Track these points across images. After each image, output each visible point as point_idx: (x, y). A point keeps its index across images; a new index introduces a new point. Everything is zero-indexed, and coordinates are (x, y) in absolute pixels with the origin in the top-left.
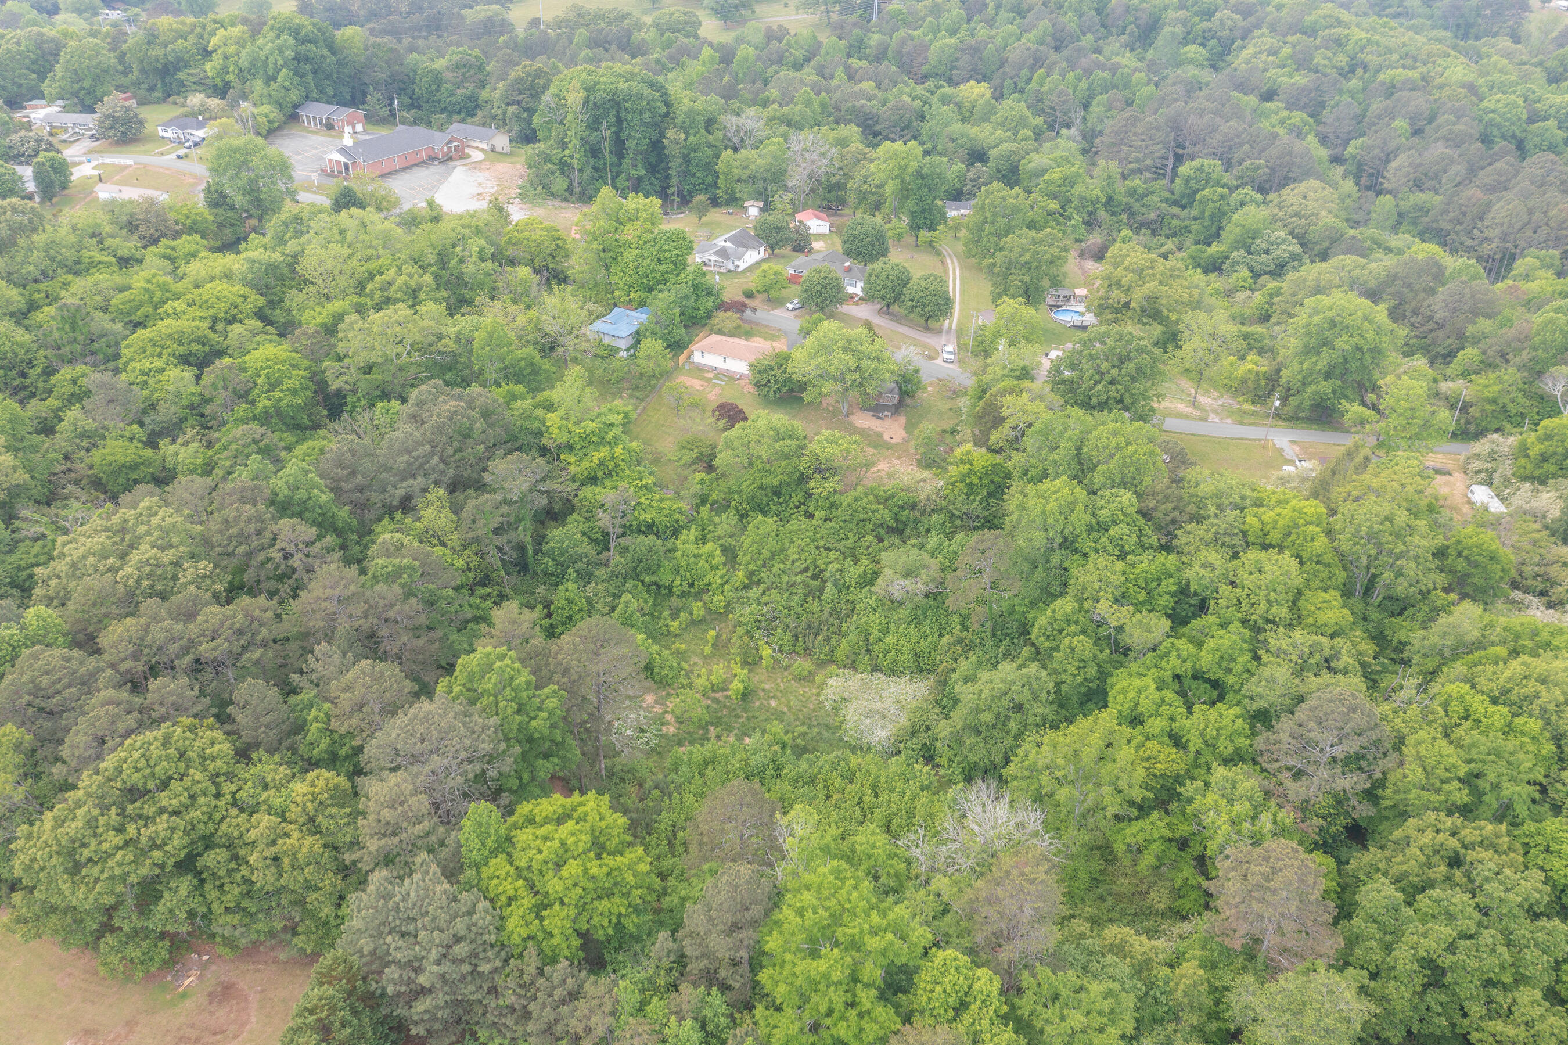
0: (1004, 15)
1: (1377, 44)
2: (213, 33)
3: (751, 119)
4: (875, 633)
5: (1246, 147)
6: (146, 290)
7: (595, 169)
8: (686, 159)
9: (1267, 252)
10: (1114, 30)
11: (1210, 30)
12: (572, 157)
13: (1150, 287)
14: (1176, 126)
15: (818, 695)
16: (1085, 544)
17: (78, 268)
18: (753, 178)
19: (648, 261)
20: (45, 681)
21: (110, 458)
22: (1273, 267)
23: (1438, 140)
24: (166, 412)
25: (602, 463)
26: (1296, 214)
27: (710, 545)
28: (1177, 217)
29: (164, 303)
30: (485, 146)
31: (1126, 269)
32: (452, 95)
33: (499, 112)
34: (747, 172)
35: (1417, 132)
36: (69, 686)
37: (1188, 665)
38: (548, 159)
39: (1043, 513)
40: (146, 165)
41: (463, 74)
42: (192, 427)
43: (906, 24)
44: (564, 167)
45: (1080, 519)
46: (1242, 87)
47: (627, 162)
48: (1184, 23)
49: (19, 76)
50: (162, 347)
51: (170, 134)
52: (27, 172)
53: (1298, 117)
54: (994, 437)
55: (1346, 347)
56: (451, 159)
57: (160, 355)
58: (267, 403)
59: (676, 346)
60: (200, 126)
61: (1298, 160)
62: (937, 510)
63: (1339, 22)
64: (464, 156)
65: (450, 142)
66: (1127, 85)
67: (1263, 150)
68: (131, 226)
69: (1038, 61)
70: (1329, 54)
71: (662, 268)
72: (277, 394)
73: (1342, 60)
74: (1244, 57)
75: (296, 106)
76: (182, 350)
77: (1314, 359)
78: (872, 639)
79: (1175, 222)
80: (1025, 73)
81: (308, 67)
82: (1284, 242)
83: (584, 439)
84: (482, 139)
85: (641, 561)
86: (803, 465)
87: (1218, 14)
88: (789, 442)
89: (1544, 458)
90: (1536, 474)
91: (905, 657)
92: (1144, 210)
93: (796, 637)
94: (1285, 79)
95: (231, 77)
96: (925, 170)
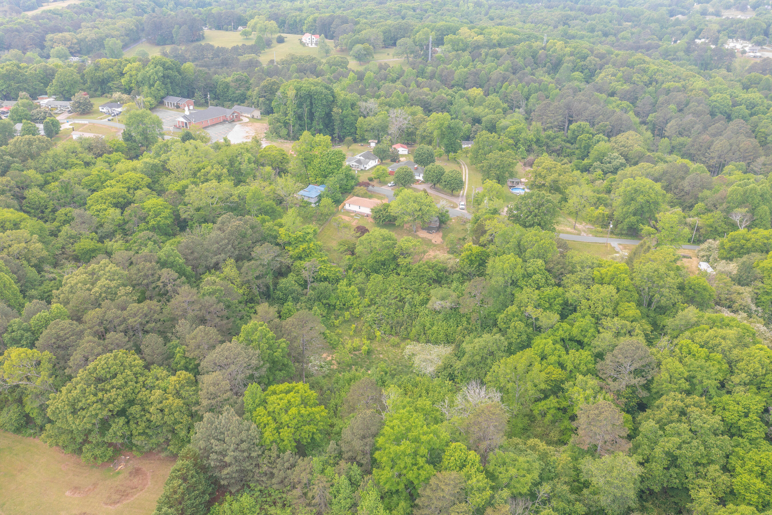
0: (489, 58)
1: (662, 71)
2: (125, 65)
3: (372, 103)
4: (428, 325)
5: (601, 117)
6: (98, 175)
7: (300, 125)
8: (342, 121)
9: (610, 163)
10: (541, 65)
11: (585, 65)
12: (289, 120)
13: (554, 176)
14: (568, 107)
15: (402, 353)
16: (522, 283)
17: (67, 166)
18: (372, 129)
19: (325, 164)
20: (62, 333)
21: (83, 247)
22: (613, 169)
23: (690, 113)
24: (108, 227)
25: (304, 250)
26: (623, 146)
27: (353, 287)
28: (569, 148)
29: (106, 181)
30: (249, 116)
31: (543, 168)
32: (234, 93)
33: (256, 101)
34: (370, 127)
35: (680, 110)
36: (72, 335)
37: (567, 334)
38: (278, 121)
39: (503, 269)
40: (94, 124)
41: (239, 84)
42: (119, 234)
43: (443, 62)
44: (286, 124)
45: (519, 272)
46: (600, 90)
47: (315, 123)
48: (573, 62)
49: (35, 85)
50: (106, 200)
51: (105, 110)
52: (41, 126)
53: (625, 104)
54: (482, 239)
55: (642, 201)
56: (234, 121)
57: (105, 203)
58: (154, 223)
59: (338, 202)
60: (119, 106)
61: (624, 122)
62: (456, 272)
63: (644, 62)
64: (240, 120)
65: (233, 113)
66: (546, 89)
67: (609, 118)
68: (90, 149)
69: (505, 79)
70: (640, 76)
71: (331, 167)
72: (158, 219)
73: (646, 78)
74: (600, 77)
75: (163, 98)
76: (115, 201)
77: (628, 206)
78: (426, 328)
79: (568, 150)
80: (499, 84)
81: (169, 80)
82: (617, 158)
83: (296, 240)
84: (248, 112)
85: (321, 293)
86: (395, 251)
87: (589, 58)
88: (389, 241)
89: (731, 249)
90: (728, 256)
91: (442, 336)
92: (554, 145)
93: (392, 327)
94: (619, 87)
95: (133, 85)
96: (452, 125)
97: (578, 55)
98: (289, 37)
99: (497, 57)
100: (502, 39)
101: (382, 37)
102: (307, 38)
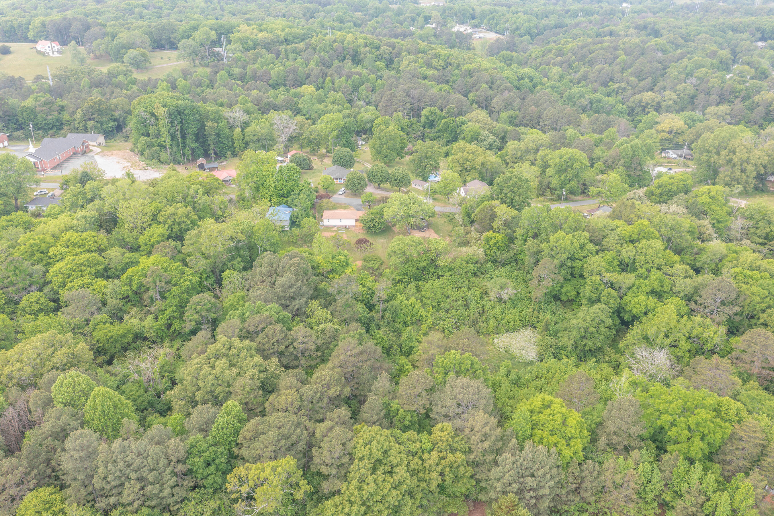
0: (292, 56)
5: (440, 101)
7: (176, 146)
8: (218, 135)
11: (380, 55)
12: (165, 142)
18: (259, 140)
26: (485, 124)
30: (95, 144)
32: (45, 120)
35: (492, 88)
38: (152, 145)
41: (50, 108)
43: (247, 62)
47: (188, 141)
48: (369, 52)
53: (446, 87)
54: (495, 226)
56: (85, 152)
58: (188, 283)
61: (462, 103)
62: (486, 261)
64: (91, 150)
65: (83, 143)
66: (368, 81)
69: (323, 74)
70: (436, 61)
71: (290, 184)
80: (320, 79)
84: (89, 140)
85: (393, 313)
87: (381, 48)
89: (661, 194)
90: (661, 200)
96: (347, 125)
97: (371, 46)
98: (13, 46)
99: (298, 53)
100: (287, 34)
101: (147, 39)
102: (43, 45)
